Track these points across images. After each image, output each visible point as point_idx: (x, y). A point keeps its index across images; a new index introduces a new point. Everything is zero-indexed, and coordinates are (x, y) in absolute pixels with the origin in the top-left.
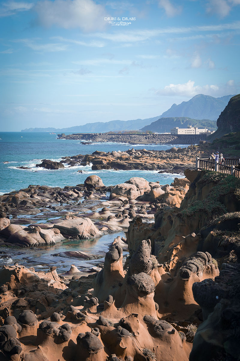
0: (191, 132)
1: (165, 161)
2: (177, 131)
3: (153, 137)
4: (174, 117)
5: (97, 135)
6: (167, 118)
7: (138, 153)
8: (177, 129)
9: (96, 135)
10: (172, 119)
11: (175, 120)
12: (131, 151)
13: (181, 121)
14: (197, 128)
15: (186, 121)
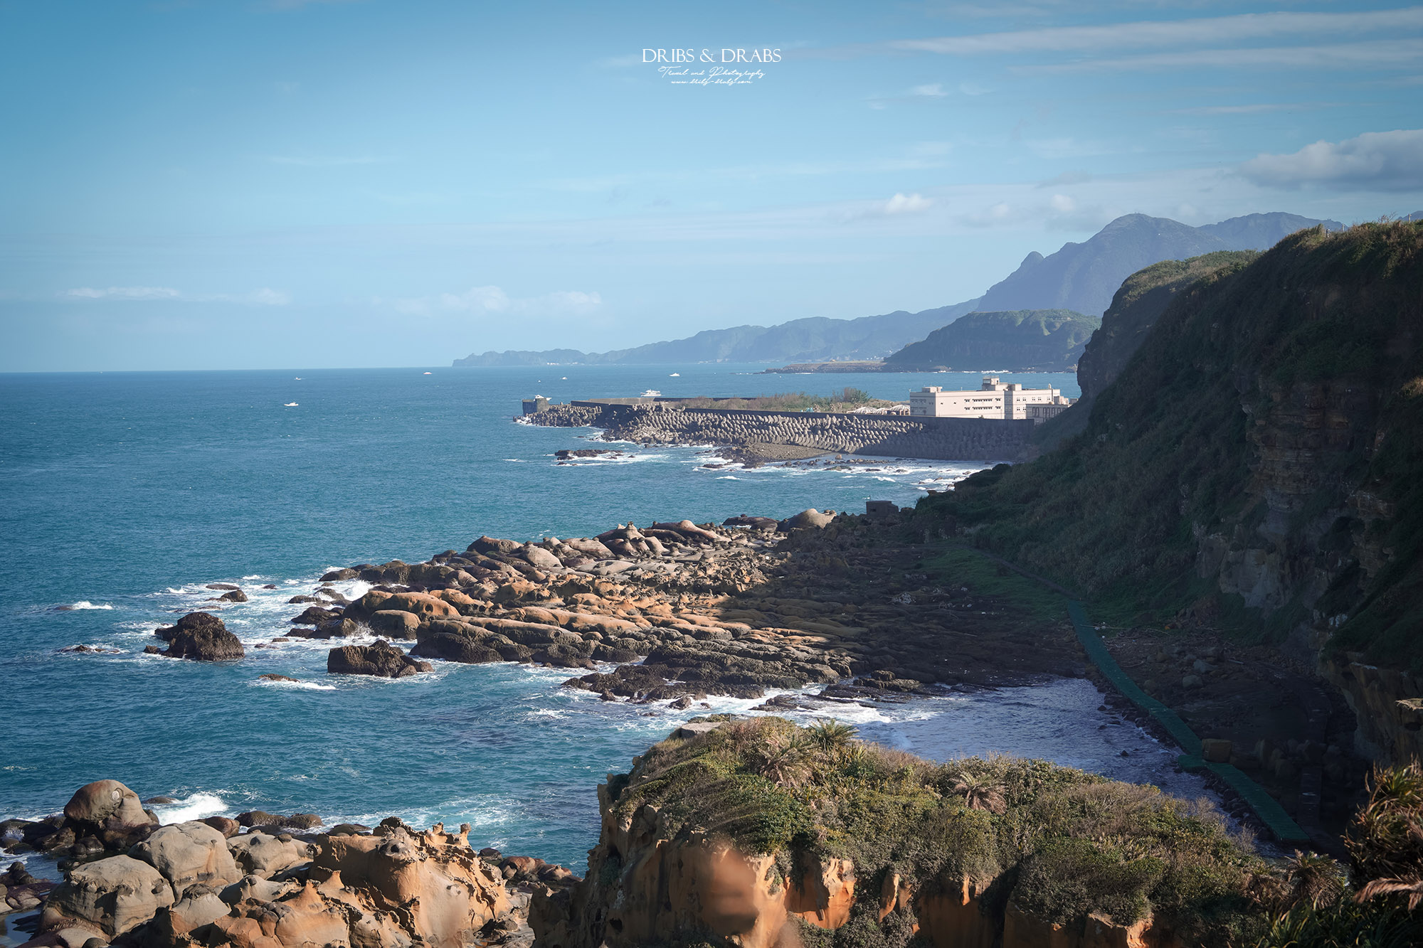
0: (986, 403)
2: (933, 404)
3: (840, 427)
4: (1017, 311)
6: (988, 315)
7: (649, 543)
8: (933, 396)
10: (1011, 319)
11: (1020, 321)
12: (622, 534)
13: (1043, 324)
14: (1018, 387)
15: (1064, 325)
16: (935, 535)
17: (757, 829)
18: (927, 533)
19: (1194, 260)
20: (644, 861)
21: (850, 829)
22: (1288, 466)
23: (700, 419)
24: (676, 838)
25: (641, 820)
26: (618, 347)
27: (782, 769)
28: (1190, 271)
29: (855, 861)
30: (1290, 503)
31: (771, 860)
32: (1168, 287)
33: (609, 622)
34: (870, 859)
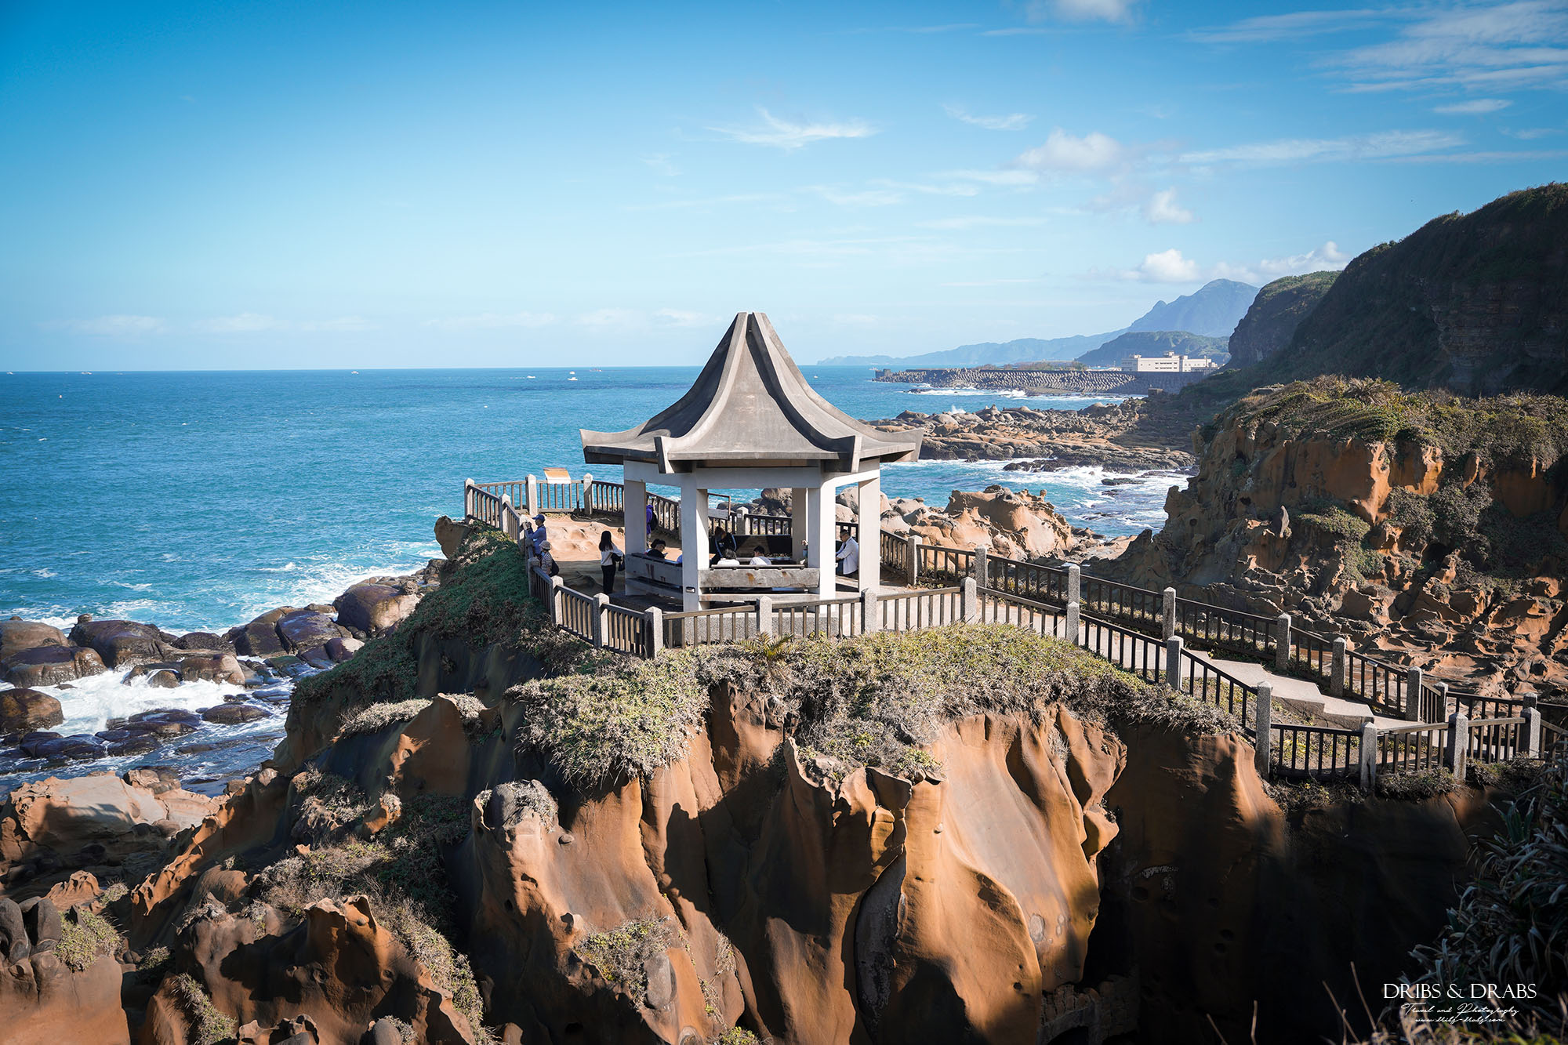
0: (1169, 366)
1: (1045, 438)
2: (1137, 365)
3: (1080, 378)
5: (955, 373)
6: (1138, 334)
7: (1005, 417)
8: (1137, 360)
9: (953, 373)
10: (1151, 336)
11: (1157, 338)
12: (989, 411)
13: (1171, 340)
14: (1186, 357)
15: (1183, 340)
16: (1196, 406)
17: (1373, 425)
18: (1192, 405)
19: (1305, 276)
20: (1270, 457)
21: (1439, 427)
22: (1473, 339)
23: (991, 375)
24: (1297, 440)
25: (1263, 433)
26: (912, 355)
27: (1371, 396)
28: (1303, 282)
29: (1443, 448)
30: (1473, 362)
31: (1383, 446)
32: (1290, 291)
33: (1016, 441)
34: (1454, 448)
